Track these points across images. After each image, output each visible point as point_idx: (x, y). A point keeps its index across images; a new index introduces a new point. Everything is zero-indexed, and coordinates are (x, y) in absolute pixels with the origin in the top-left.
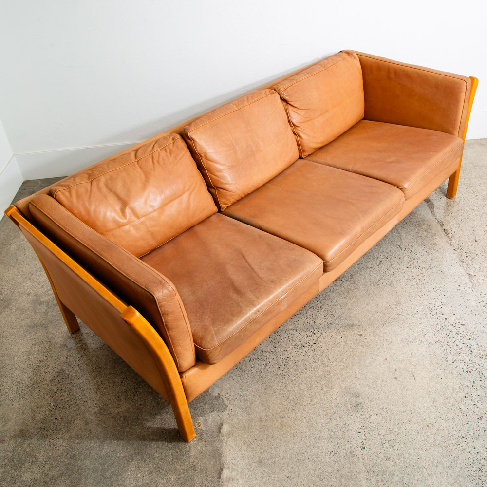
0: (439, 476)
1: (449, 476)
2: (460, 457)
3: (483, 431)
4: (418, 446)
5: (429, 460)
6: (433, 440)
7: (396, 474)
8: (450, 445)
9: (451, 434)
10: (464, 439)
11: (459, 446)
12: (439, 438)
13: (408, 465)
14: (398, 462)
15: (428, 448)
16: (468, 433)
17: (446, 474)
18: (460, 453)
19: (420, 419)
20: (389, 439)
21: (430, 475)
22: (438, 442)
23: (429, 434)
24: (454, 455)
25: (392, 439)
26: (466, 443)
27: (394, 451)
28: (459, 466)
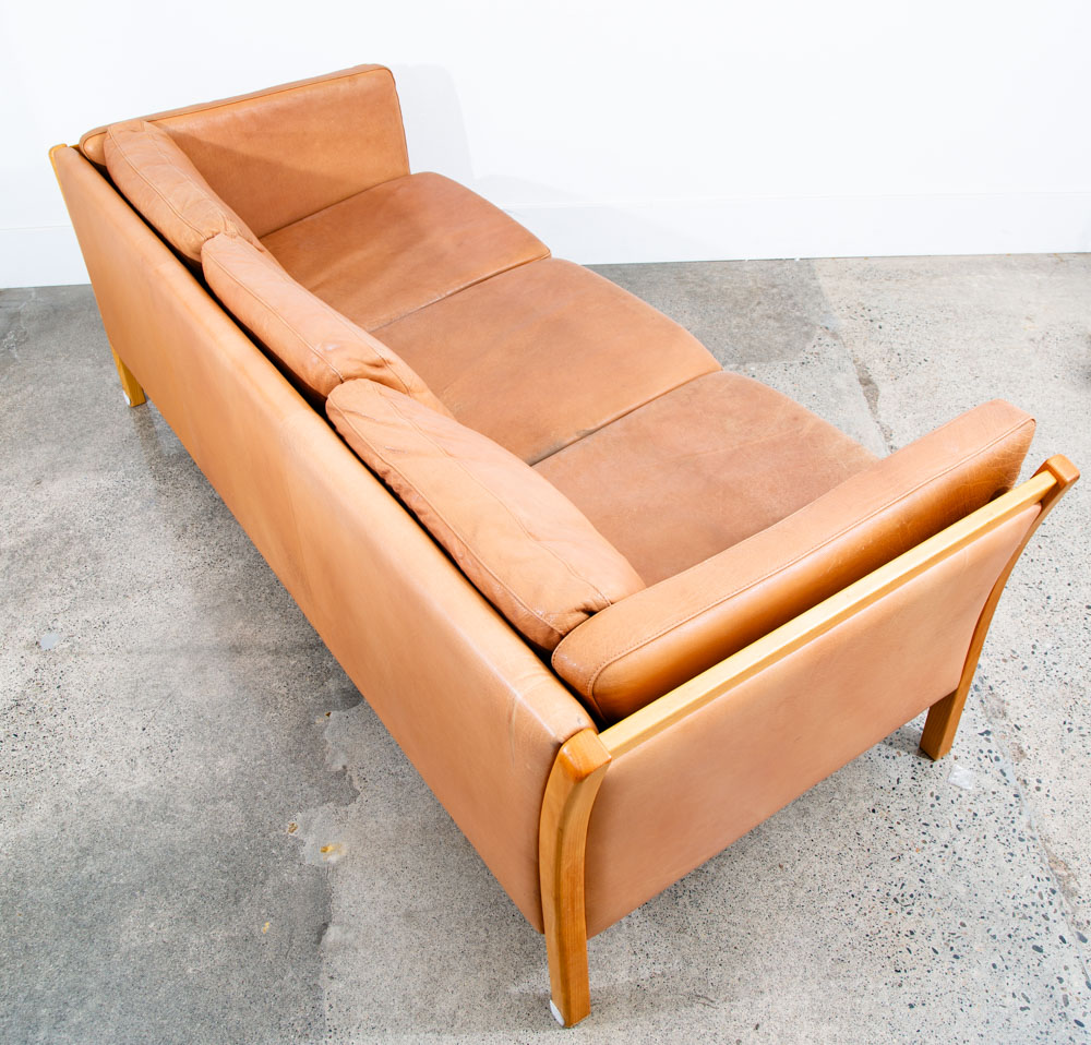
0: (786, 973)
1: (808, 974)
2: (840, 938)
3: (899, 885)
4: (753, 907)
5: (771, 939)
6: (786, 897)
7: (695, 962)
8: (822, 911)
9: (828, 887)
10: (855, 901)
11: (842, 913)
12: (802, 893)
13: (723, 945)
14: (703, 937)
15: (773, 913)
16: (866, 887)
17: (802, 971)
18: (840, 928)
19: (767, 850)
20: (692, 888)
21: (768, 970)
22: (797, 903)
23: (780, 883)
24: (827, 932)
25: (699, 888)
26: (858, 908)
27: (699, 913)
28: (834, 955)
